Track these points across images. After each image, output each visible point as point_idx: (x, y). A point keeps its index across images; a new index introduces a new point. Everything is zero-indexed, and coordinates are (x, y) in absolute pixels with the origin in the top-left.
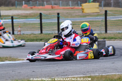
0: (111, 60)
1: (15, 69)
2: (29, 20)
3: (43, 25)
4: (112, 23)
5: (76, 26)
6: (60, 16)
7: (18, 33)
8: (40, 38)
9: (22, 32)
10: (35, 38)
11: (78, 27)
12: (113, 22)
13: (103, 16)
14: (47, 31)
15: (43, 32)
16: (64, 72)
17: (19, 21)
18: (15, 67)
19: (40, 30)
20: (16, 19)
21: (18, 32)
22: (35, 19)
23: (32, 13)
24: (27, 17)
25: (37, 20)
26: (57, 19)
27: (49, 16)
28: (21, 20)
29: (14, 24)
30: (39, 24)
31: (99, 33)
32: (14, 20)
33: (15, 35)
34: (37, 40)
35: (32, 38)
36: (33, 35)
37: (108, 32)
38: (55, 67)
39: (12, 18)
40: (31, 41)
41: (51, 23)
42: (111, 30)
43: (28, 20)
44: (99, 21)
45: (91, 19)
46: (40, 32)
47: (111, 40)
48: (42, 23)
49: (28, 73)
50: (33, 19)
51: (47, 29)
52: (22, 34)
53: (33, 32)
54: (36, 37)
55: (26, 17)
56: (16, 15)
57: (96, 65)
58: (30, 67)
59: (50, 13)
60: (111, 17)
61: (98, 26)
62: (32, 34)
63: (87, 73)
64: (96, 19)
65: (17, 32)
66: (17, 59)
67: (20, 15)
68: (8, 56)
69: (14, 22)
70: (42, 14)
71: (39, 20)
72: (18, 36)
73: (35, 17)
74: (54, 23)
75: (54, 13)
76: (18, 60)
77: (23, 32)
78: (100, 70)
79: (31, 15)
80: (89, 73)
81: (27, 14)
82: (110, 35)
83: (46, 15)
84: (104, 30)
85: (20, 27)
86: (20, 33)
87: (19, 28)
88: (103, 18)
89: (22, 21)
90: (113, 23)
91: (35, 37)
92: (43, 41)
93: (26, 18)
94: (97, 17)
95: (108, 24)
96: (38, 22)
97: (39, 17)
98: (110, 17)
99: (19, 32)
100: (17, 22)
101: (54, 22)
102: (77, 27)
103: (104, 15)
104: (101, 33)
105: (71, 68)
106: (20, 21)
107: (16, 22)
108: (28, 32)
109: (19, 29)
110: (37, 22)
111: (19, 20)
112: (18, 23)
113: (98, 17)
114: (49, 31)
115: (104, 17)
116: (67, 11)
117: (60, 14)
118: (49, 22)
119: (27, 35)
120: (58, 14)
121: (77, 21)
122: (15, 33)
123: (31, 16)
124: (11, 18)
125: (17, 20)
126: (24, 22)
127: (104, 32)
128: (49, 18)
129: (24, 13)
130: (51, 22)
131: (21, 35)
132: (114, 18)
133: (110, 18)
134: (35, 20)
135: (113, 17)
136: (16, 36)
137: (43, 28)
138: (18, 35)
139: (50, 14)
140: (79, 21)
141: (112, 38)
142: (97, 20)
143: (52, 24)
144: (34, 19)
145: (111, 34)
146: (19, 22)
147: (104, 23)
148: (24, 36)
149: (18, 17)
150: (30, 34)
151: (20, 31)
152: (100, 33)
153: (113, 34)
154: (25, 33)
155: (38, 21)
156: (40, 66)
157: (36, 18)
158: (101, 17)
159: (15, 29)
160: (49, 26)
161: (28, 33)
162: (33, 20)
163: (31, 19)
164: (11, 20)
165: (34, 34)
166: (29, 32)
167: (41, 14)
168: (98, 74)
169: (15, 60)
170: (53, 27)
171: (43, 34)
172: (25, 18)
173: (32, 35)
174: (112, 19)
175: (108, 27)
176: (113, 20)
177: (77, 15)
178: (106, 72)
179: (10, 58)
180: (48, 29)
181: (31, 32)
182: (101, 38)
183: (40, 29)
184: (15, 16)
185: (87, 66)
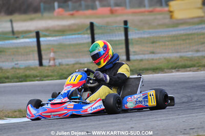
6: (128, 26)
9: (57, 62)
11: (164, 45)
26: (123, 33)
29: (42, 48)
33: (45, 66)
39: (38, 35)
52: (57, 64)
53: (77, 60)
62: (76, 64)
63: (191, 131)
65: (48, 61)
67: (51, 29)
69: (42, 43)
72: (50, 68)
77: (60, 61)
80: (194, 130)
86: (55, 63)
87: (50, 52)
94: (197, 27)
97: (89, 31)
99: (52, 62)
100: (48, 43)
102: (162, 45)
105: (159, 122)
107: (45, 43)
109: (52, 55)
113: (200, 26)
116: (141, 18)
119: (67, 67)
122: (44, 64)
123: (72, 30)
131: (55, 66)
136: (47, 68)
138: (50, 66)
139: (108, 24)
142: (199, 31)
150: (74, 64)
151: (54, 60)
154: (64, 63)
159: (44, 57)
161: (70, 63)
164: (35, 39)
165: (81, 64)
167: (92, 24)
177: (160, 23)
185: (190, 118)
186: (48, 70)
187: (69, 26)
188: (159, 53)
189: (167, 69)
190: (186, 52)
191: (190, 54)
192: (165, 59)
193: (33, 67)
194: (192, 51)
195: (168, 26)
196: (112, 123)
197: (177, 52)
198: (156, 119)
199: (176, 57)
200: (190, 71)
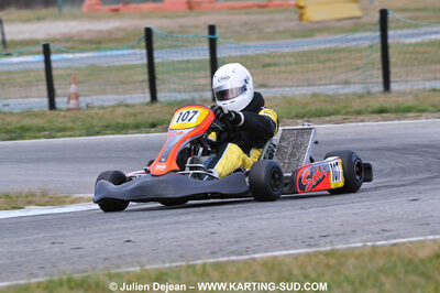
0: (407, 188)
1: (62, 236)
2: (109, 53)
3: (158, 70)
4: (408, 56)
5: (277, 69)
6: (217, 35)
7: (68, 102)
8: (151, 121)
9: (84, 101)
10: (130, 121)
11: (284, 72)
12: (411, 49)
13: (375, 31)
14: (175, 91)
15: (160, 96)
16: (237, 241)
17: (69, 60)
18: (61, 229)
19: (147, 90)
20: (62, 52)
21: (69, 99)
22: (131, 51)
23: (118, 29)
24: (99, 42)
25: (135, 54)
26: (206, 46)
27: (177, 39)
28: (78, 55)
29: (54, 73)
30: (145, 70)
31: (360, 91)
32: (53, 57)
33: (61, 110)
34: (137, 127)
35: (121, 121)
36: (124, 109)
37: (394, 86)
38: (206, 223)
39: (47, 51)
40: (118, 133)
41: (188, 62)
42: (406, 81)
43: (102, 54)
44: (361, 51)
45: (330, 41)
46: (148, 97)
47: (406, 118)
48: (156, 65)
49: (111, 248)
50: (120, 52)
51: (172, 86)
52: (83, 105)
53: (121, 98)
54: (135, 115)
55: (96, 42)
56: (59, 37)
57: (351, 211)
58: (115, 226)
59: (182, 27)
60: (405, 31)
61: (357, 69)
62: (119, 105)
63: (322, 241)
64: (348, 41)
65: (66, 99)
66: (67, 200)
67: (76, 38)
68: (35, 188)
69: (54, 65)
70: (154, 30)
71: (144, 51)
72: (68, 114)
73: (130, 44)
74: (199, 61)
75: (197, 27)
76: (73, 202)
77: (88, 100)
78: (366, 227)
79: (114, 36)
80: (328, 239)
81: (101, 32)
82: (400, 100)
83: (170, 35)
84: (381, 80)
85: (76, 83)
86: (78, 104)
87: (70, 84)
88: (375, 38)
89: (82, 58)
90: (412, 53)
91: (130, 115)
92: (159, 128)
93: (98, 49)
94: (350, 36)
95: (392, 59)
96: (140, 62)
97: (143, 44)
98: (399, 32)
99: (73, 101)
100: (65, 65)
101: (196, 58)
102: (280, 72)
103: (378, 27)
104: (369, 93)
105: (264, 222)
106: (76, 59)
107: (60, 65)
108: (105, 97)
109: (73, 88)
110: (135, 62)
111: (70, 56)
112: (69, 68)
113: (357, 35)
114: (180, 92)
115: (378, 34)
116: (246, 18)
117: (218, 31)
118: (181, 59)
119: (102, 111)
120: (212, 29)
121: (281, 50)
122: (58, 106)
123: (116, 40)
124: (40, 48)
125: (65, 56)
126: (91, 62)
127: (380, 88)
128: (180, 44)
129: (89, 31)
130: (186, 58)
131: (79, 109)
132: (412, 36)
133: (400, 36)
134: (129, 55)
135: (411, 31)
136: (63, 113)
137: (158, 82)
138: (69, 110)
139: (182, 30)
140: (286, 50)
141: (408, 110)
142: (354, 44)
143: (190, 65)
144: (126, 52)
145: (403, 94)
146: (70, 64)
147: (378, 56)
148: (93, 112)
149: (69, 45)
150: (114, 107)
151: (77, 97)
152: (365, 91)
153: (411, 93)
154: (95, 104)
155: (139, 56)
156: (151, 222)
157: (133, 47)
158: (368, 34)
159: (58, 90)
160: (181, 74)
161: (106, 104)
162: (123, 55)
163: (114, 53)
164: (41, 58)
165: (127, 106)
166: (110, 97)
167: (149, 32)
168: (361, 242)
169: (60, 202)
170: (194, 78)
171: (158, 105)
172: (94, 46)
173: (120, 111)
174: (408, 41)
175: (393, 70)
176: (409, 45)
177: (280, 29)
178: (389, 234)
179: (44, 195)
180: (177, 86)
181: (116, 97)
182: (369, 109)
183: (146, 86)
184: (55, 40)
185: (322, 214)
186: (64, 117)
187: (110, 32)
188: (274, 87)
189: (288, 118)
190: (326, 85)
191: (331, 89)
192: (284, 98)
193: (37, 110)
194: (337, 83)
195: (294, 34)
196: (177, 223)
197: (309, 85)
198: (259, 216)
199: (305, 95)
200: (330, 122)
